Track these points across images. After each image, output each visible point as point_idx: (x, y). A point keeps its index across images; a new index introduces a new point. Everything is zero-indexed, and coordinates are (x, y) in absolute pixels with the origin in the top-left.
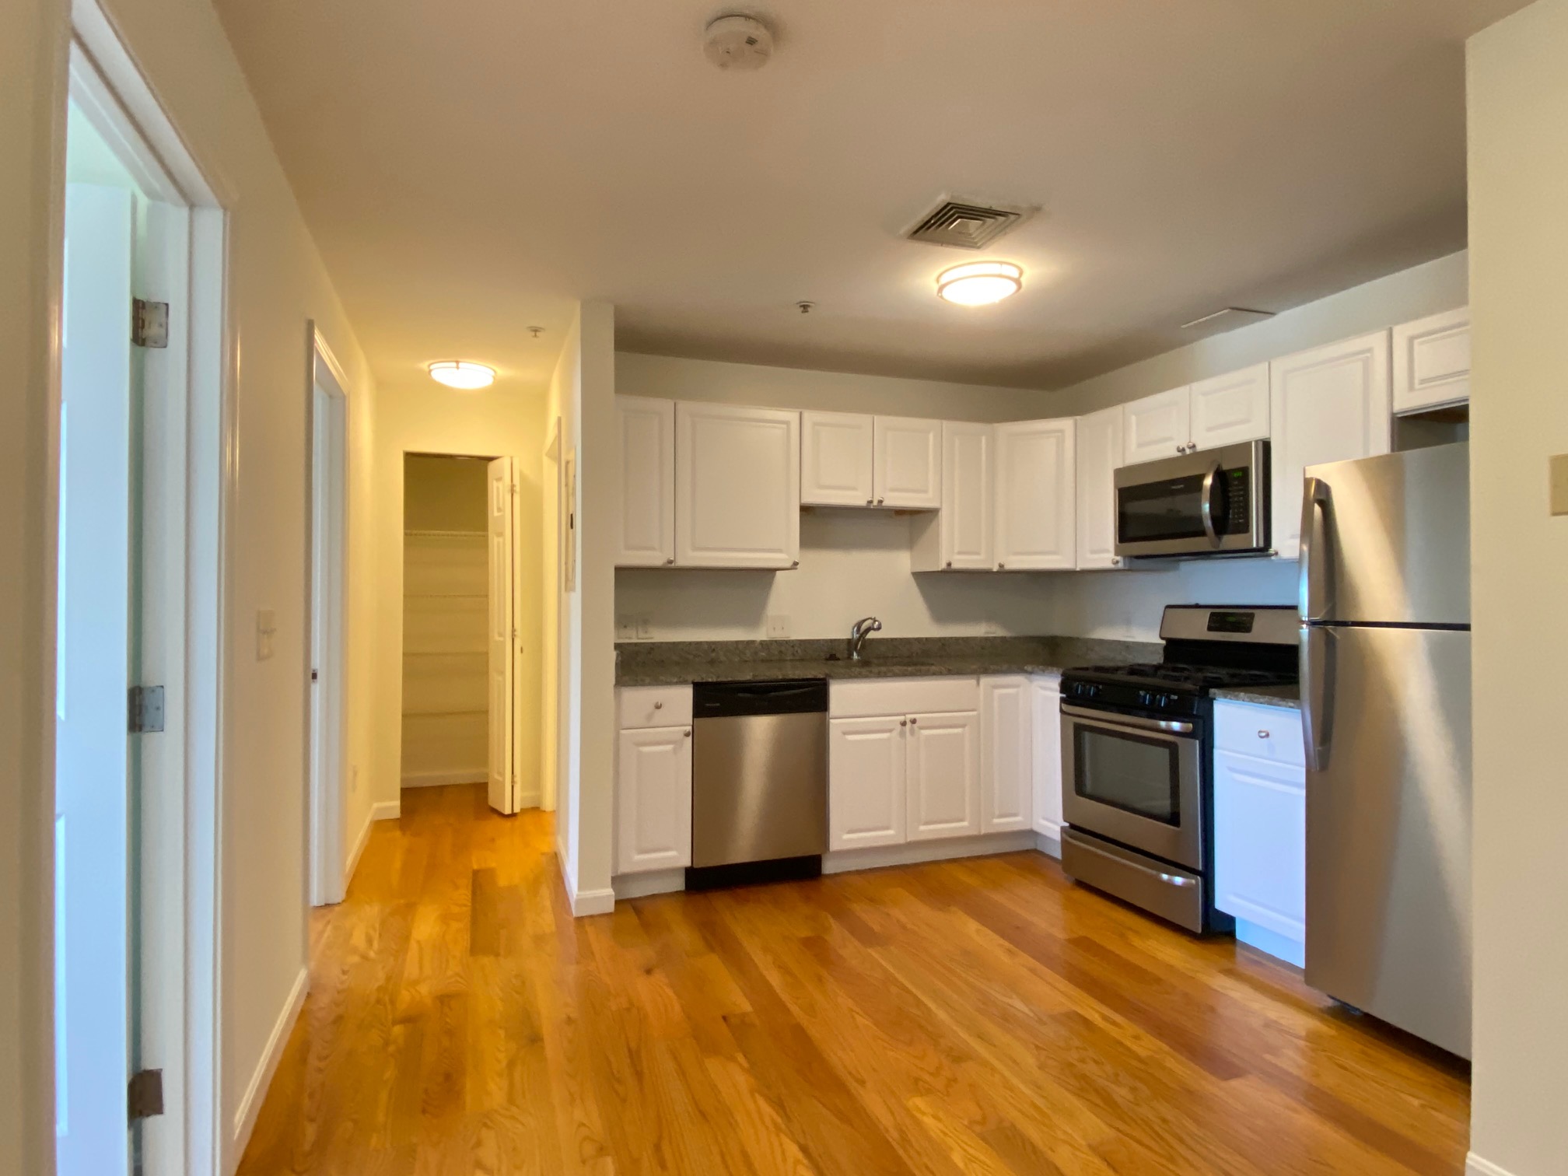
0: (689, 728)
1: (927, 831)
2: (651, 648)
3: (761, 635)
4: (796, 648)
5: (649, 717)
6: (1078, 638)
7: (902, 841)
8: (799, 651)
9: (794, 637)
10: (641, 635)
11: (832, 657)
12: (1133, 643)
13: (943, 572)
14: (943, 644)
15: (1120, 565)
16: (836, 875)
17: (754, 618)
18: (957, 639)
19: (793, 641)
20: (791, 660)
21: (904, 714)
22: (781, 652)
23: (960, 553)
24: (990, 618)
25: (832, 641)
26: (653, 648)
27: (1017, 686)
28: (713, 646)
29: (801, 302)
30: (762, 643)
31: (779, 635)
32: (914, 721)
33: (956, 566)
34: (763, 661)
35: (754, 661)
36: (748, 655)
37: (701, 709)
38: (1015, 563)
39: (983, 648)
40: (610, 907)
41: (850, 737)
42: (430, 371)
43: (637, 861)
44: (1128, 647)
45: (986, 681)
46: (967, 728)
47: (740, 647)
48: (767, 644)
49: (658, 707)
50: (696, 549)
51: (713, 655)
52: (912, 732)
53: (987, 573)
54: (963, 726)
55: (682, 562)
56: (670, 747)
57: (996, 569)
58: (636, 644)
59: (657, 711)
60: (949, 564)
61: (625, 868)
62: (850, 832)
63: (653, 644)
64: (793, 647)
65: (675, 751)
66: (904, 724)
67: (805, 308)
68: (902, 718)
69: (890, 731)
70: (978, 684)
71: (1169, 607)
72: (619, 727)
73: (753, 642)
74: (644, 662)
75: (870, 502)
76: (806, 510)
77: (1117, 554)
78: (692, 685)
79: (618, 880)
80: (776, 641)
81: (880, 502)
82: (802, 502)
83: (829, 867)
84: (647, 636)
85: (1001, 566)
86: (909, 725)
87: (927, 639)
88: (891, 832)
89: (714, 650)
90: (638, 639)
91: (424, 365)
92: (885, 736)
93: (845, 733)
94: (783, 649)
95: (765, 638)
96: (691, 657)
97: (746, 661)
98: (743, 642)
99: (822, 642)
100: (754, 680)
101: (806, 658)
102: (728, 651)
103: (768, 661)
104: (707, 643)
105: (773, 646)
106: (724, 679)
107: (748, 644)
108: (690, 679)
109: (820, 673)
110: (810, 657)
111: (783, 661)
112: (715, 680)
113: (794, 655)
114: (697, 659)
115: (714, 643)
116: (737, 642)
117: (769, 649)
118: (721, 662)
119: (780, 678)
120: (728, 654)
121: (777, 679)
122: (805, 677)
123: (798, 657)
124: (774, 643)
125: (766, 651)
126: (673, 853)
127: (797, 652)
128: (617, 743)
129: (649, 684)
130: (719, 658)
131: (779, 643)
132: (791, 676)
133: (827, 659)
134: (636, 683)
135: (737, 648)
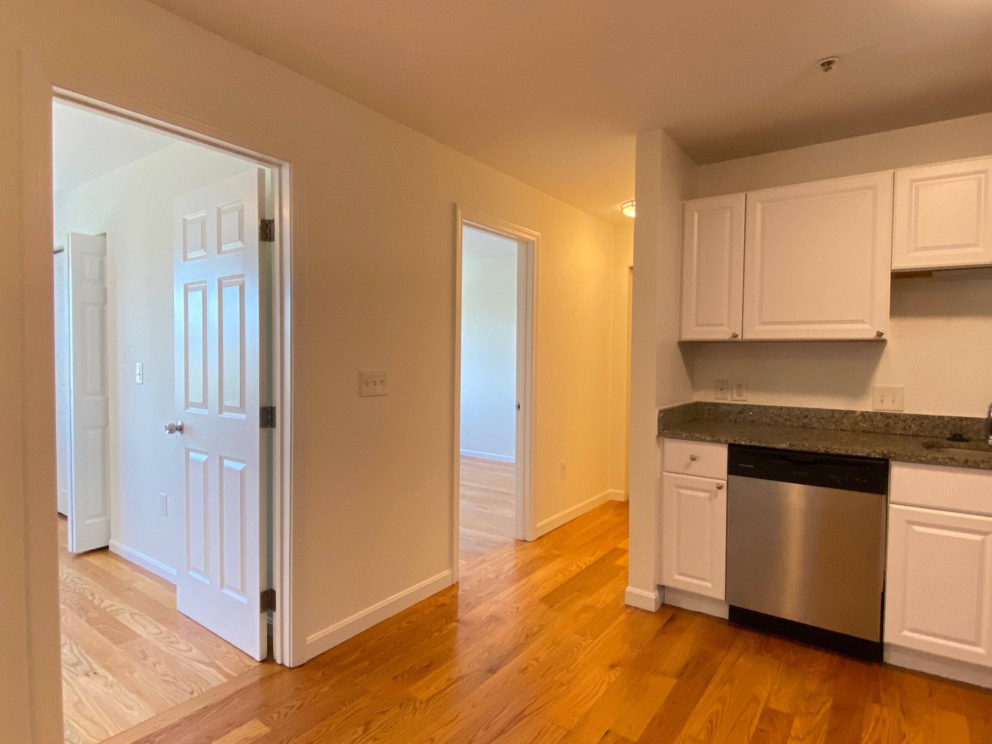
0: (724, 483)
3: (866, 405)
4: (909, 423)
5: (687, 466)
8: (913, 426)
9: (907, 411)
10: (735, 397)
11: (957, 438)
16: (905, 670)
17: (860, 389)
19: (905, 415)
20: (900, 435)
22: (887, 425)
26: (744, 409)
28: (805, 412)
29: (819, 61)
30: (863, 414)
31: (889, 407)
34: (864, 432)
35: (853, 431)
36: (846, 424)
40: (652, 607)
41: (918, 529)
42: (622, 209)
43: (676, 580)
47: (837, 416)
48: (869, 416)
49: (693, 459)
50: (765, 323)
51: (805, 420)
55: (749, 336)
56: (706, 495)
58: (729, 405)
59: (694, 464)
61: (665, 583)
63: (745, 406)
64: (904, 421)
65: (710, 499)
67: (827, 65)
72: (663, 469)
73: (854, 412)
74: (735, 421)
76: (900, 278)
78: (727, 446)
79: (662, 588)
80: (882, 414)
82: (893, 268)
83: (891, 658)
90: (733, 400)
91: (619, 207)
92: (975, 537)
93: (914, 523)
94: (891, 421)
95: (871, 410)
96: (781, 420)
97: (843, 430)
98: (840, 411)
99: (946, 419)
100: (790, 449)
101: (922, 434)
102: (823, 418)
103: (870, 432)
104: (799, 409)
105: (878, 418)
106: (757, 444)
107: (846, 413)
108: (723, 439)
109: (876, 452)
110: (927, 433)
111: (891, 434)
112: (748, 444)
113: (905, 429)
114: (788, 423)
115: (807, 410)
116: (833, 411)
117: (872, 420)
118: (814, 428)
119: (822, 450)
120: (822, 421)
121: (819, 452)
122: (854, 454)
123: (911, 433)
124: (879, 415)
125: (868, 423)
126: (708, 584)
127: (910, 427)
128: (661, 482)
129: (686, 439)
130: (812, 424)
131: (885, 416)
132: (836, 451)
133: (948, 439)
134: (674, 436)
135: (833, 416)
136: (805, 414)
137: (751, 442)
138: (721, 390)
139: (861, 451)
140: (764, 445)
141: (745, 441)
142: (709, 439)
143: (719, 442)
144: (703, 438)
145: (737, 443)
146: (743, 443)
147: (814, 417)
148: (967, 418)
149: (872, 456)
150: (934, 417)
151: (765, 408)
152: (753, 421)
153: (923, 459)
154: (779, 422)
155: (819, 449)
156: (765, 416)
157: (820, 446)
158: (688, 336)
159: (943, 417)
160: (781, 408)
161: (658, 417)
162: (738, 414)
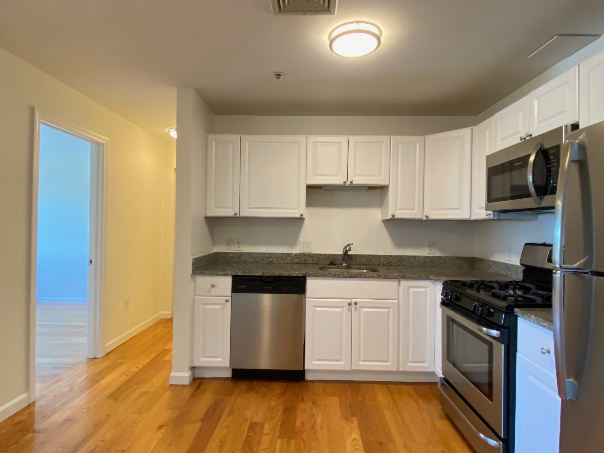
0: (230, 298)
1: (364, 365)
2: (240, 255)
3: (297, 250)
4: (314, 258)
5: (209, 291)
6: (484, 259)
7: (348, 368)
8: (315, 259)
9: (313, 253)
10: (236, 248)
11: (332, 264)
12: (511, 265)
13: (390, 220)
14: (400, 259)
15: (491, 217)
16: (313, 381)
17: (293, 242)
18: (408, 257)
19: (312, 254)
20: (311, 264)
21: (351, 299)
22: (305, 260)
23: (400, 209)
24: (431, 245)
25: (334, 255)
26: (241, 255)
27: (426, 287)
28: (270, 255)
29: (275, 72)
30: (295, 254)
31: (306, 251)
32: (356, 303)
33: (397, 216)
34: (296, 263)
35: (291, 263)
36: (288, 260)
37: (235, 289)
38: (434, 215)
39: (425, 262)
40: (187, 382)
41: (318, 309)
42: (169, 132)
43: (202, 361)
44: (508, 267)
45: (404, 283)
46: (391, 309)
47: (284, 256)
48: (298, 256)
49: (213, 286)
50: (251, 208)
51: (270, 259)
52: (356, 309)
53: (419, 221)
54: (389, 308)
55: (243, 214)
56: (219, 307)
57: (424, 218)
58: (233, 253)
59: (213, 289)
60: (393, 216)
61: (196, 364)
62: (317, 360)
63: (241, 253)
64: (312, 257)
65: (222, 309)
66: (350, 304)
67: (278, 76)
68: (349, 301)
69: (342, 307)
70: (399, 284)
71: (526, 244)
72: (195, 295)
73: (291, 254)
74: (236, 262)
75: (345, 182)
76: (310, 188)
77: (487, 210)
78: (231, 277)
79: (193, 368)
80: (303, 254)
81: (351, 182)
82: (307, 183)
84: (240, 249)
85: (427, 217)
86: (353, 306)
87: (389, 256)
88: (342, 363)
89: (271, 257)
90: (235, 250)
91: (167, 130)
92: (339, 310)
93: (315, 306)
94: (307, 258)
95: (298, 252)
96: (259, 260)
97: (287, 263)
98: (286, 254)
99: (328, 255)
100: (263, 275)
101: (319, 263)
102: (278, 258)
103: (298, 263)
104: (268, 253)
105: (301, 256)
106: (247, 274)
107: (289, 255)
108: (229, 273)
109: (300, 273)
110: (321, 262)
111: (307, 264)
112: (242, 274)
113: (312, 261)
114: (263, 261)
115: (271, 254)
116: (283, 254)
117: (299, 258)
118: (274, 263)
119: (278, 275)
120: (278, 259)
121: (276, 276)
122: (292, 275)
123: (314, 263)
124: (302, 255)
125: (297, 259)
126: (220, 359)
127: (314, 259)
128: (193, 302)
129: (208, 275)
130: (273, 261)
131: (304, 255)
132: (283, 274)
133: (329, 265)
134: (202, 274)
135: (283, 256)
136: (270, 256)
137: (244, 273)
138: (229, 244)
139: (295, 273)
140: (250, 274)
141: (241, 273)
142: (221, 273)
143: (226, 275)
144: (218, 273)
145: (236, 274)
146: (240, 274)
147: (274, 257)
148: (335, 255)
149: (299, 276)
150: (323, 254)
151: (251, 253)
152: (245, 261)
153: (319, 275)
154: (258, 261)
155: (276, 274)
156: (251, 258)
157: (276, 273)
158: (210, 214)
159: (327, 254)
160: (259, 253)
161: (192, 263)
162: (238, 258)
